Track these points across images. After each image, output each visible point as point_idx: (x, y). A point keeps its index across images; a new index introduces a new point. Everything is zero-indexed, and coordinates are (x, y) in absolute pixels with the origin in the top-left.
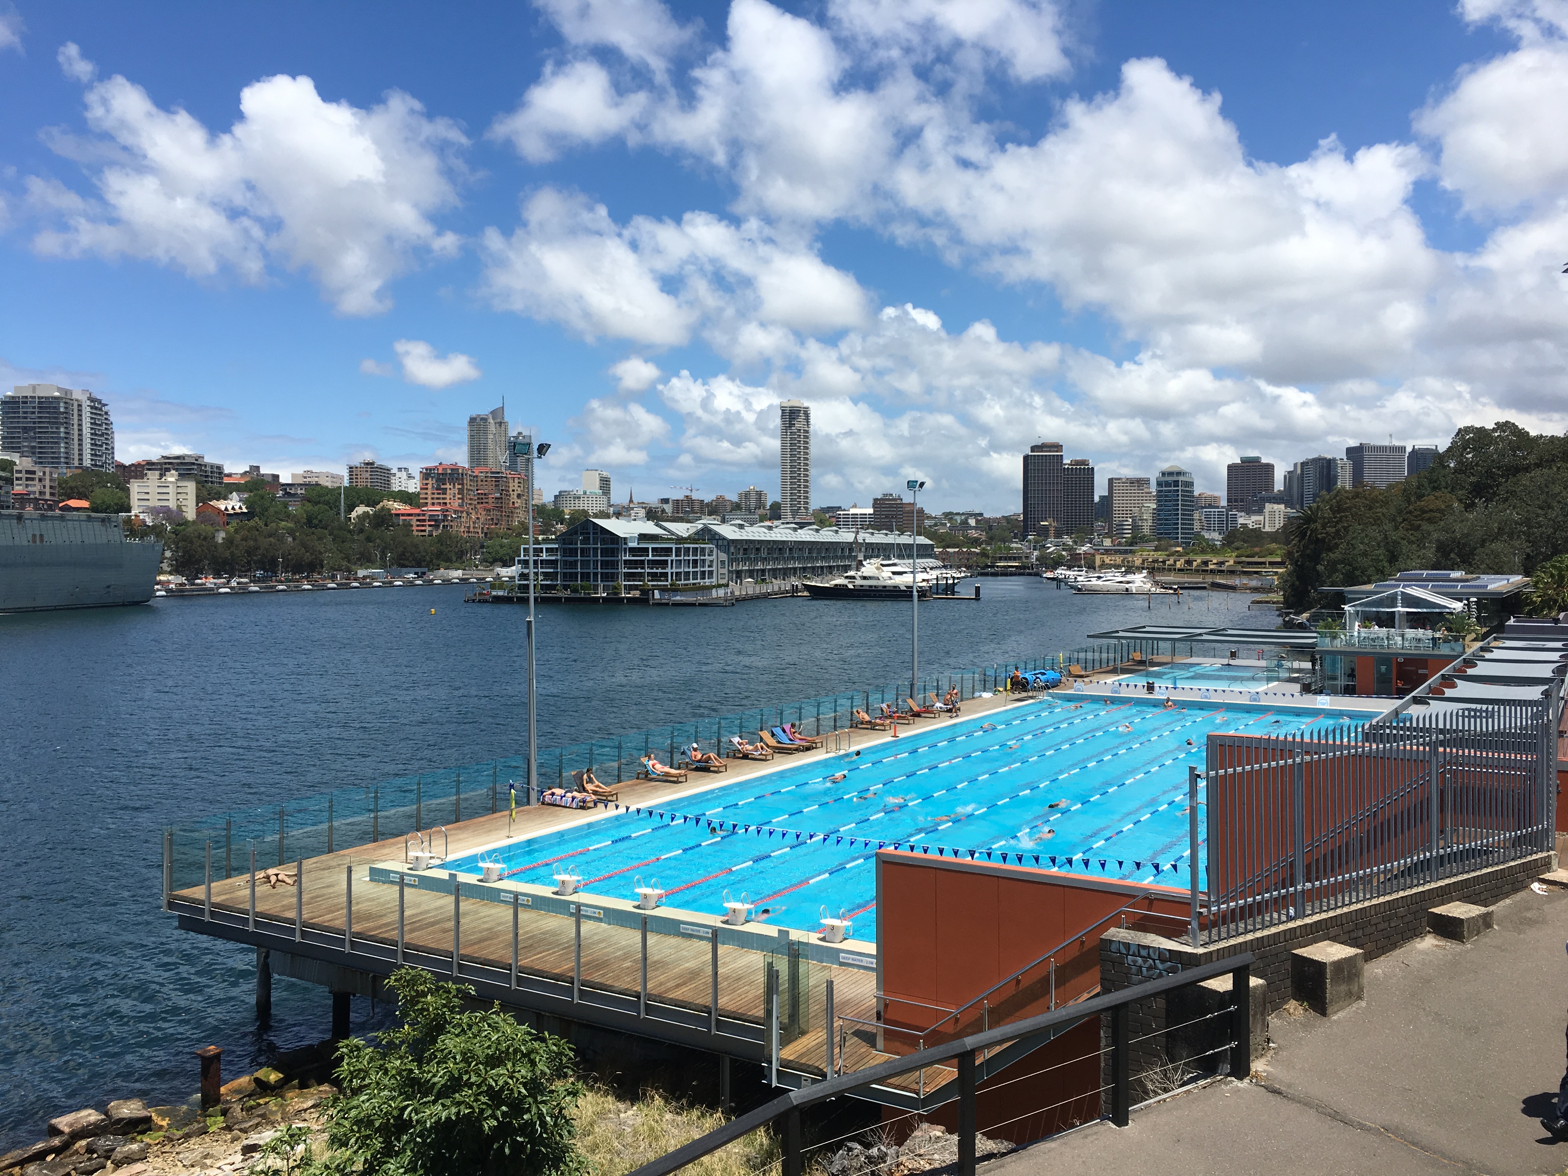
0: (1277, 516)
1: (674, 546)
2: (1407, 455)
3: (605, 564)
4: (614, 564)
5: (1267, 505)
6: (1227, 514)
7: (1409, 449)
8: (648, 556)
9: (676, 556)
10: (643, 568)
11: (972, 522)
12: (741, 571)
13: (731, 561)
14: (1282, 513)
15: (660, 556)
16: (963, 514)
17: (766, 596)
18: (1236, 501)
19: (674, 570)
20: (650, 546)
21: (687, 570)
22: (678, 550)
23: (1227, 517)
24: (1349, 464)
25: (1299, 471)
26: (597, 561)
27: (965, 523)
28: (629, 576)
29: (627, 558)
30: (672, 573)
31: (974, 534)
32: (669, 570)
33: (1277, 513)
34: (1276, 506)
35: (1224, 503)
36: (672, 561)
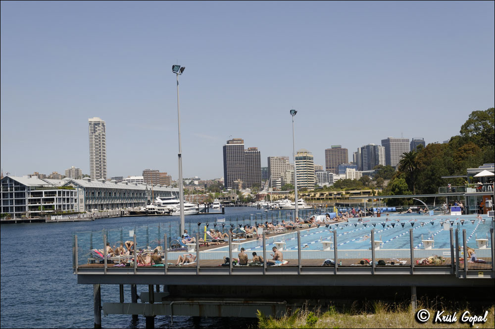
0: (352, 175)
1: (57, 191)
2: (410, 143)
3: (18, 202)
4: (23, 202)
5: (347, 169)
6: (328, 174)
7: (411, 140)
8: (42, 196)
9: (58, 196)
10: (39, 203)
11: (196, 182)
12: (91, 205)
13: (86, 199)
14: (354, 173)
15: (49, 196)
16: (189, 179)
17: (107, 217)
18: (330, 168)
19: (58, 204)
20: (43, 191)
21: (64, 204)
22: (59, 193)
23: (328, 176)
24: (383, 149)
25: (360, 152)
26: (13, 200)
27: (192, 183)
28: (31, 208)
29: (30, 198)
30: (57, 205)
31: (199, 188)
32: (55, 203)
33: (352, 173)
34: (351, 169)
35: (324, 169)
36: (56, 198)
